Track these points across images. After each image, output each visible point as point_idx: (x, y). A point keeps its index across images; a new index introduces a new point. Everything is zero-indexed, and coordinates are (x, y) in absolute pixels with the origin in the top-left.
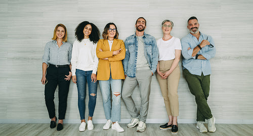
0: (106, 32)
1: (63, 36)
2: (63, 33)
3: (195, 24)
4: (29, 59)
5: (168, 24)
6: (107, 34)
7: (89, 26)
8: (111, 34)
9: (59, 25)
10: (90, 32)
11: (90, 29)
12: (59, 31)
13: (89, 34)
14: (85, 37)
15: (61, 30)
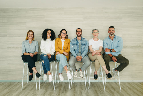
0: (60, 35)
1: (32, 37)
2: (32, 36)
3: (113, 30)
4: (19, 48)
5: (95, 31)
6: (61, 35)
7: (49, 32)
8: (63, 36)
9: (30, 31)
10: (50, 34)
11: (50, 33)
12: (30, 34)
13: (50, 36)
14: (48, 38)
15: (31, 34)
